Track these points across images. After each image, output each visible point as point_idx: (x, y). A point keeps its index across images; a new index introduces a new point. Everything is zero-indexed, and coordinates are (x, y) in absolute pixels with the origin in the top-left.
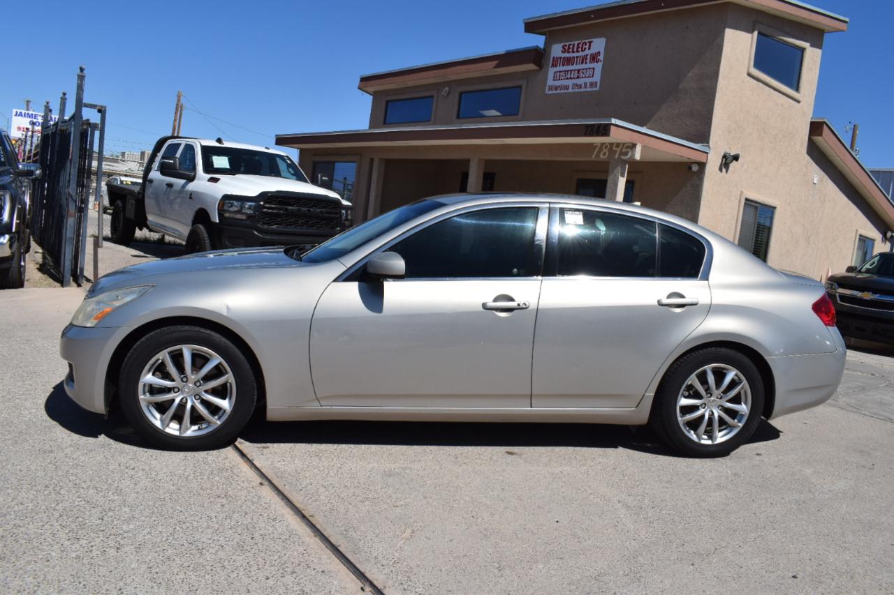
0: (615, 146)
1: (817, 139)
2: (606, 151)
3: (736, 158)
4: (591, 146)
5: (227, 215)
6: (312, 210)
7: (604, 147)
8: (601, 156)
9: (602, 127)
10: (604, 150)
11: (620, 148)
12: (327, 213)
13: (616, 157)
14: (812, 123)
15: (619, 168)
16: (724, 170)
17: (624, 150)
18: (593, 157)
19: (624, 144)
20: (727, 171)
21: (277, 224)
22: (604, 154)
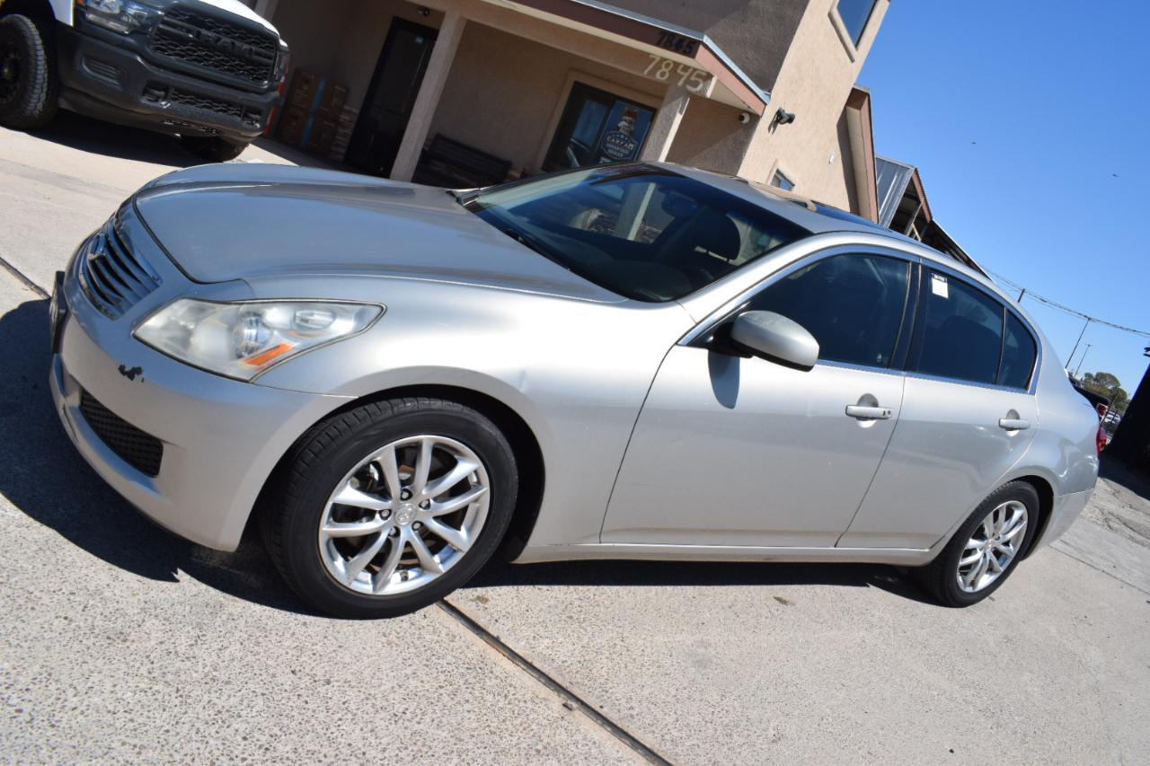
0: (681, 67)
1: (853, 111)
2: (667, 70)
3: (791, 119)
4: (646, 57)
5: (91, 17)
6: (238, 43)
7: (665, 63)
8: (658, 76)
9: (685, 43)
10: (664, 69)
11: (688, 74)
12: (258, 54)
13: (680, 83)
14: (853, 90)
15: (680, 100)
16: (772, 129)
17: (693, 78)
18: (646, 72)
19: (695, 70)
20: (774, 131)
21: (176, 55)
22: (663, 74)
